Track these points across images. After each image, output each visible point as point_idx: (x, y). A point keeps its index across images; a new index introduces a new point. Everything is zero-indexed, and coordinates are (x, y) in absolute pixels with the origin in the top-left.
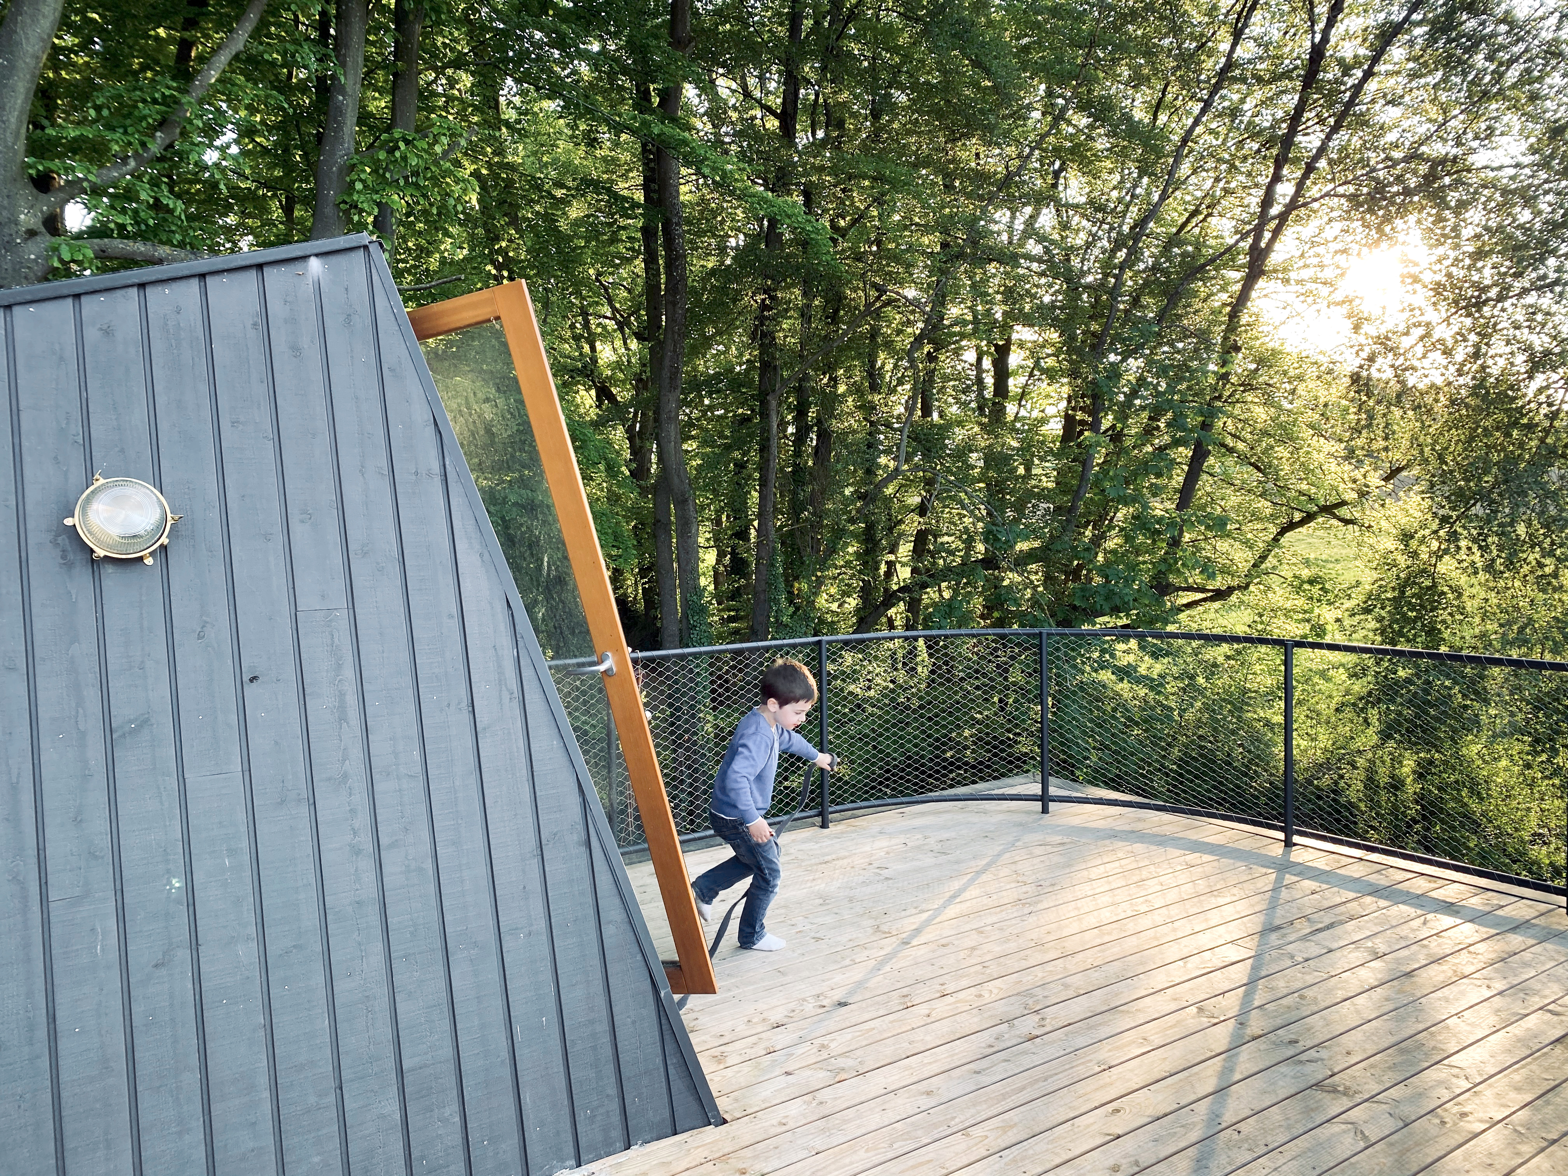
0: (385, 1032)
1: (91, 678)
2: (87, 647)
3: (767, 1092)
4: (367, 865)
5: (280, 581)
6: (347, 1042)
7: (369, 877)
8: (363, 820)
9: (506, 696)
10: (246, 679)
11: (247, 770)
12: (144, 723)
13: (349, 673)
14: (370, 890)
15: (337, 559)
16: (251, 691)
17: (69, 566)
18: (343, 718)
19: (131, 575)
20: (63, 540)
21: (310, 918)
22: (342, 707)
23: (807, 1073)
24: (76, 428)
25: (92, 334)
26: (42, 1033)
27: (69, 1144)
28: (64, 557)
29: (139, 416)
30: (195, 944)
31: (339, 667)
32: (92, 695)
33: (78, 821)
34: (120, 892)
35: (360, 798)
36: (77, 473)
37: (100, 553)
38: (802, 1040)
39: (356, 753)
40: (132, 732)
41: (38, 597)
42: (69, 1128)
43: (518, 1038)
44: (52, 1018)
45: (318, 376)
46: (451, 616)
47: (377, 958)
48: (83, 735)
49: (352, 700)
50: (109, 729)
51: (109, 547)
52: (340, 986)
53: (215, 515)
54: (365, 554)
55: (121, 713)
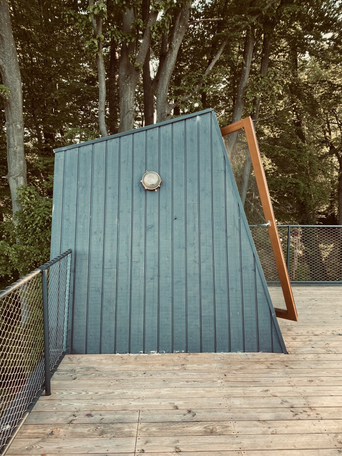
0: (198, 306)
1: (143, 216)
2: (143, 209)
3: (304, 350)
4: (197, 265)
5: (183, 197)
6: (190, 306)
7: (197, 268)
8: (197, 255)
9: (235, 229)
10: (174, 218)
11: (172, 239)
12: (153, 226)
13: (197, 219)
14: (197, 272)
15: (197, 192)
16: (175, 221)
17: (141, 191)
18: (195, 230)
19: (152, 193)
20: (140, 185)
21: (183, 275)
22: (195, 227)
23: (319, 349)
24: (144, 160)
25: (149, 139)
26: (129, 288)
27: (132, 312)
28: (140, 189)
29: (157, 157)
30: (159, 276)
31: (195, 218)
32: (143, 219)
33: (139, 245)
34: (145, 262)
35: (197, 249)
36: (144, 170)
37: (146, 188)
38: (322, 340)
39: (197, 238)
40: (150, 228)
41: (135, 197)
42: (132, 309)
43: (231, 315)
44: (131, 285)
45: (196, 146)
46: (223, 207)
47: (197, 288)
48: (141, 227)
49: (197, 226)
50: (145, 226)
51: (148, 187)
52: (189, 292)
53: (170, 180)
54: (203, 190)
55: (149, 223)
